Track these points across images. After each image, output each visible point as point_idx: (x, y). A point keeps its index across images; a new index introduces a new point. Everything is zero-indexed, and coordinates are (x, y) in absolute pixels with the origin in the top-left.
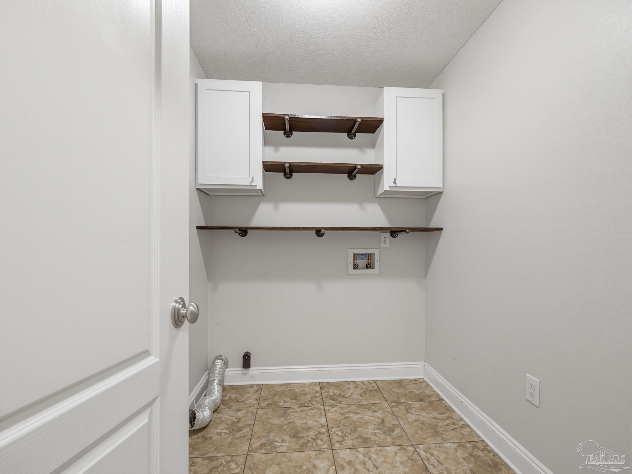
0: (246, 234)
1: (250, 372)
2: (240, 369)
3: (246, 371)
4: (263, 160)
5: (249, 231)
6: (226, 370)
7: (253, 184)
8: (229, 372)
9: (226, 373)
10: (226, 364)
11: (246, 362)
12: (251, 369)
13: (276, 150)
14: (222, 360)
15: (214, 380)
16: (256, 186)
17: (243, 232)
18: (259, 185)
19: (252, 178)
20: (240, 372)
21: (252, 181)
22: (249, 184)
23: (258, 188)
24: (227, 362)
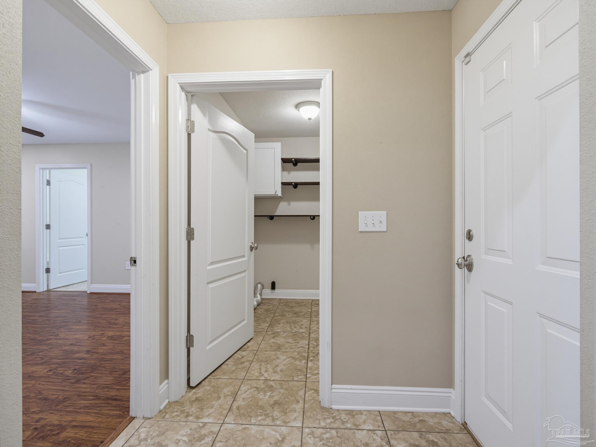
0: (273, 218)
1: (275, 292)
2: (270, 290)
3: (273, 291)
4: (281, 181)
5: (274, 217)
6: (263, 290)
7: (276, 194)
8: (264, 291)
9: (263, 291)
10: (263, 287)
11: (273, 286)
12: (276, 290)
13: (289, 173)
14: (261, 284)
15: (257, 293)
16: (278, 195)
17: (272, 217)
18: (279, 194)
19: (276, 191)
20: (270, 292)
21: (276, 193)
22: (274, 194)
23: (279, 196)
24: (264, 285)
